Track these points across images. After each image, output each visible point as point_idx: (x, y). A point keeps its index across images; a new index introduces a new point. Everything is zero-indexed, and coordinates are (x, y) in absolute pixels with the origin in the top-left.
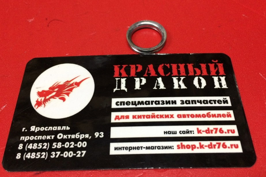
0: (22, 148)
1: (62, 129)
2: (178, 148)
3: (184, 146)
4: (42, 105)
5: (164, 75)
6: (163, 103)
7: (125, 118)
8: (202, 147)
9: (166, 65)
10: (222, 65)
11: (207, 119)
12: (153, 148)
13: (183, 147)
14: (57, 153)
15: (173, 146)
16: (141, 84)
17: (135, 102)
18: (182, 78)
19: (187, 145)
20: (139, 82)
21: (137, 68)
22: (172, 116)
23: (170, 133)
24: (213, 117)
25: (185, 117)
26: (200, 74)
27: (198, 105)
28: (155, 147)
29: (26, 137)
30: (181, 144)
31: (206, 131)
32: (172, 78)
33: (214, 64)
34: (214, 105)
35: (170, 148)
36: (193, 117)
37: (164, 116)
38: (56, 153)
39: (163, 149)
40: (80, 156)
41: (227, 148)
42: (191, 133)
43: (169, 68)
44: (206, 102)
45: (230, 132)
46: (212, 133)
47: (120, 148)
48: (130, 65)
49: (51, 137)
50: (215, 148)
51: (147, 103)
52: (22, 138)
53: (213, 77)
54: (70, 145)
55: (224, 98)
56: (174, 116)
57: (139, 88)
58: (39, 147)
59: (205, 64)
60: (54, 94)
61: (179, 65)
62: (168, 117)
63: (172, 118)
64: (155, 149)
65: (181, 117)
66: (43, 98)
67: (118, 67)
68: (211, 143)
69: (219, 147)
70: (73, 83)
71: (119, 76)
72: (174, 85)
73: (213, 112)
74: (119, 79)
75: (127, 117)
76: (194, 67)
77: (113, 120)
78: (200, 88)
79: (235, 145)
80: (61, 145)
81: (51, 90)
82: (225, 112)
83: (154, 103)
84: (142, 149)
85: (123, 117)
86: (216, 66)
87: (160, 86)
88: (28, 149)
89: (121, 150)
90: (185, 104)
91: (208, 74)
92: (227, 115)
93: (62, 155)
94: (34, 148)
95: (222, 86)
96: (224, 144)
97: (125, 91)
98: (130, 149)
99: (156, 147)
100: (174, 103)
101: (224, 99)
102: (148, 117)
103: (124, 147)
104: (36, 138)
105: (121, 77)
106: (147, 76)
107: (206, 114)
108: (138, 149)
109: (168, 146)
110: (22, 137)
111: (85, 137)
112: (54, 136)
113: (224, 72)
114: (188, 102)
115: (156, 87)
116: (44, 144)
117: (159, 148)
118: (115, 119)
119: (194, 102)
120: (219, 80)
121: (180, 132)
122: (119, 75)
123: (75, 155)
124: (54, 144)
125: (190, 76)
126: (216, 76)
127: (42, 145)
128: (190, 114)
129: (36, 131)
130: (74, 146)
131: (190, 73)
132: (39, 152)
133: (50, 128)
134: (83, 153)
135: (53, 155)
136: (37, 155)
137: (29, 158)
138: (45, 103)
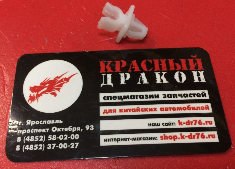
0: (20, 140)
1: (56, 123)
2: (161, 139)
3: (167, 136)
4: (35, 99)
5: (147, 71)
6: (147, 97)
7: (113, 112)
8: (182, 137)
9: (149, 61)
10: (200, 60)
11: (187, 112)
12: (139, 139)
13: (166, 137)
14: (53, 144)
15: (157, 137)
16: (126, 79)
17: (121, 96)
18: (164, 73)
19: (170, 136)
20: (124, 77)
21: (121, 64)
22: (155, 109)
23: (154, 126)
24: (193, 110)
25: (168, 110)
26: (180, 69)
27: (179, 98)
28: (141, 138)
29: (23, 130)
30: (164, 135)
31: (187, 122)
32: (155, 73)
33: (193, 59)
34: (193, 98)
35: (154, 139)
36: (175, 110)
37: (148, 110)
38: (51, 145)
39: (148, 140)
40: (73, 147)
41: (205, 138)
42: (173, 125)
43: (151, 63)
44: (186, 95)
45: (208, 123)
46: (192, 124)
47: (109, 139)
48: (115, 61)
49: (46, 130)
50: (194, 138)
51: (133, 97)
52: (20, 131)
53: (192, 72)
54: (64, 137)
55: (202, 92)
56: (157, 109)
57: (125, 83)
58: (36, 139)
59: (184, 59)
60: (45, 89)
61: (161, 60)
62: (152, 111)
63: (155, 111)
64: (141, 140)
65: (163, 110)
66: (35, 94)
67: (103, 63)
68: (191, 134)
70: (63, 79)
71: (106, 72)
72: (157, 80)
73: (192, 105)
74: (106, 74)
76: (175, 62)
77: (101, 114)
78: (180, 82)
79: (212, 135)
80: (56, 137)
81: (42, 86)
82: (204, 105)
83: (138, 97)
84: (129, 140)
85: (110, 111)
86: (195, 61)
87: (143, 81)
88: (26, 141)
89: (110, 141)
90: (167, 98)
91: (187, 68)
92: (206, 107)
93: (57, 147)
94: (31, 140)
95: (201, 81)
96: (202, 134)
97: (112, 86)
98: (118, 140)
100: (157, 97)
102: (134, 110)
103: (113, 139)
104: (33, 131)
106: (131, 71)
107: (186, 107)
108: (126, 140)
109: (152, 137)
111: (77, 130)
112: (48, 129)
113: (202, 67)
114: (169, 96)
115: (140, 82)
117: (144, 139)
118: (104, 113)
119: (175, 96)
120: (198, 74)
121: (163, 124)
122: (105, 71)
123: (69, 146)
124: (50, 136)
125: (171, 71)
126: (195, 71)
127: (39, 138)
128: (172, 107)
129: (32, 125)
130: (68, 139)
131: (171, 68)
132: (36, 144)
133: (45, 122)
134: (76, 145)
135: (49, 146)
136: (35, 147)
137: (27, 149)
138: (37, 98)
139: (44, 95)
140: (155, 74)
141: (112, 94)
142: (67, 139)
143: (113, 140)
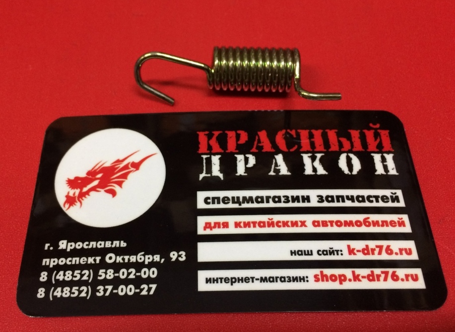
0: (46, 279)
1: (113, 246)
2: (315, 281)
3: (326, 276)
4: (76, 202)
5: (287, 150)
6: (287, 201)
8: (356, 278)
9: (290, 132)
10: (387, 132)
11: (363, 229)
12: (272, 280)
13: (324, 278)
14: (107, 287)
15: (307, 277)
16: (248, 166)
17: (238, 198)
18: (319, 156)
19: (332, 276)
20: (243, 162)
21: (238, 137)
22: (303, 224)
23: (302, 254)
24: (374, 226)
25: (327, 226)
26: (350, 148)
27: (348, 204)
29: (52, 260)
30: (322, 272)
31: (363, 250)
32: (302, 155)
33: (373, 131)
34: (375, 204)
35: (302, 281)
36: (340, 226)
37: (290, 224)
38: (104, 287)
39: (290, 281)
40: (146, 293)
41: (400, 281)
42: (338, 254)
43: (295, 136)
44: (360, 199)
45: (404, 252)
46: (373, 254)
47: (215, 279)
48: (226, 132)
49: (95, 260)
50: (378, 280)
51: (260, 199)
52: (46, 261)
53: (372, 154)
54: (129, 274)
55: (392, 193)
56: (306, 224)
57: (245, 173)
58: (76, 277)
59: (357, 130)
60: (96, 183)
61: (314, 131)
62: (297, 226)
63: (303, 227)
64: (277, 281)
65: (319, 225)
66: (77, 191)
67: (205, 134)
68: (372, 272)
69: (385, 279)
70: (128, 164)
71: (209, 152)
72: (305, 168)
73: (374, 217)
74: (209, 156)
75: (226, 225)
76: (339, 135)
77: (201, 231)
78: (350, 173)
79: (412, 275)
80: (114, 274)
81: (90, 177)
82: (395, 217)
83: (271, 200)
84: (253, 282)
85: (217, 225)
86: (377, 135)
87: (279, 169)
88: (57, 281)
89: (217, 282)
90: (325, 201)
91: (363, 148)
92: (398, 222)
93: (115, 291)
94: (66, 279)
95: (388, 171)
96: (394, 273)
97: (220, 178)
98: (233, 281)
99: (278, 277)
100: (306, 201)
101: (392, 195)
103: (223, 278)
104: (70, 261)
105: (211, 154)
106: (257, 151)
107: (362, 220)
108: (247, 281)
109: (298, 276)
110: (44, 260)
111: (153, 259)
112: (100, 258)
113: (390, 146)
114: (330, 199)
115: (274, 172)
116: (83, 272)
117: (283, 279)
118: (205, 229)
119: (340, 198)
120: (384, 160)
121: (318, 251)
122: (208, 150)
123: (138, 291)
124: (101, 272)
125: (332, 152)
126: (378, 153)
127: (80, 274)
128: (335, 220)
129: (68, 250)
130: (136, 276)
131: (332, 145)
132: (75, 286)
133: (93, 244)
134: (151, 288)
135: (100, 291)
136: (73, 291)
137: (59, 296)
138: (80, 199)
139: (92, 193)
140: (302, 157)
141: (221, 194)
142: (134, 277)
143: (223, 280)
